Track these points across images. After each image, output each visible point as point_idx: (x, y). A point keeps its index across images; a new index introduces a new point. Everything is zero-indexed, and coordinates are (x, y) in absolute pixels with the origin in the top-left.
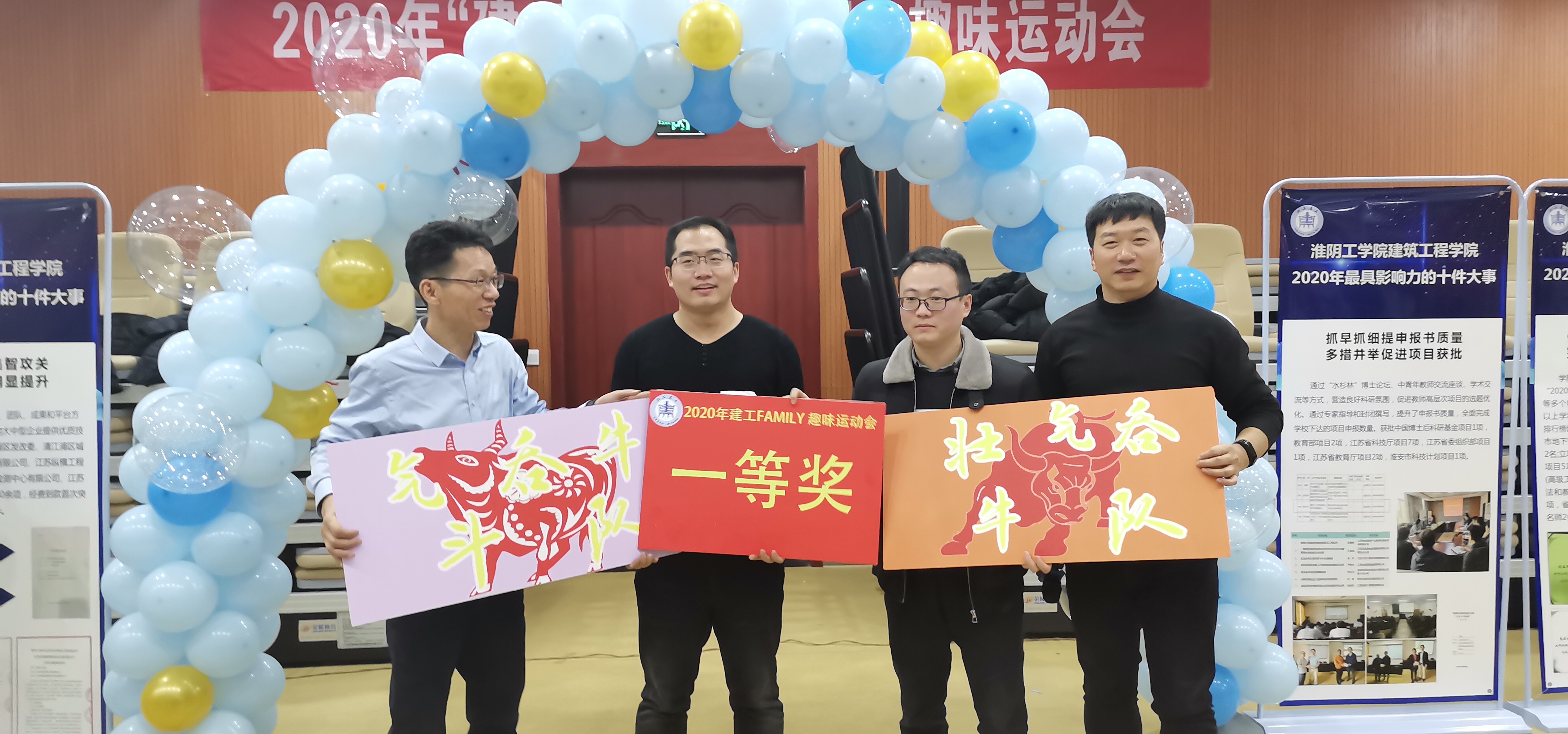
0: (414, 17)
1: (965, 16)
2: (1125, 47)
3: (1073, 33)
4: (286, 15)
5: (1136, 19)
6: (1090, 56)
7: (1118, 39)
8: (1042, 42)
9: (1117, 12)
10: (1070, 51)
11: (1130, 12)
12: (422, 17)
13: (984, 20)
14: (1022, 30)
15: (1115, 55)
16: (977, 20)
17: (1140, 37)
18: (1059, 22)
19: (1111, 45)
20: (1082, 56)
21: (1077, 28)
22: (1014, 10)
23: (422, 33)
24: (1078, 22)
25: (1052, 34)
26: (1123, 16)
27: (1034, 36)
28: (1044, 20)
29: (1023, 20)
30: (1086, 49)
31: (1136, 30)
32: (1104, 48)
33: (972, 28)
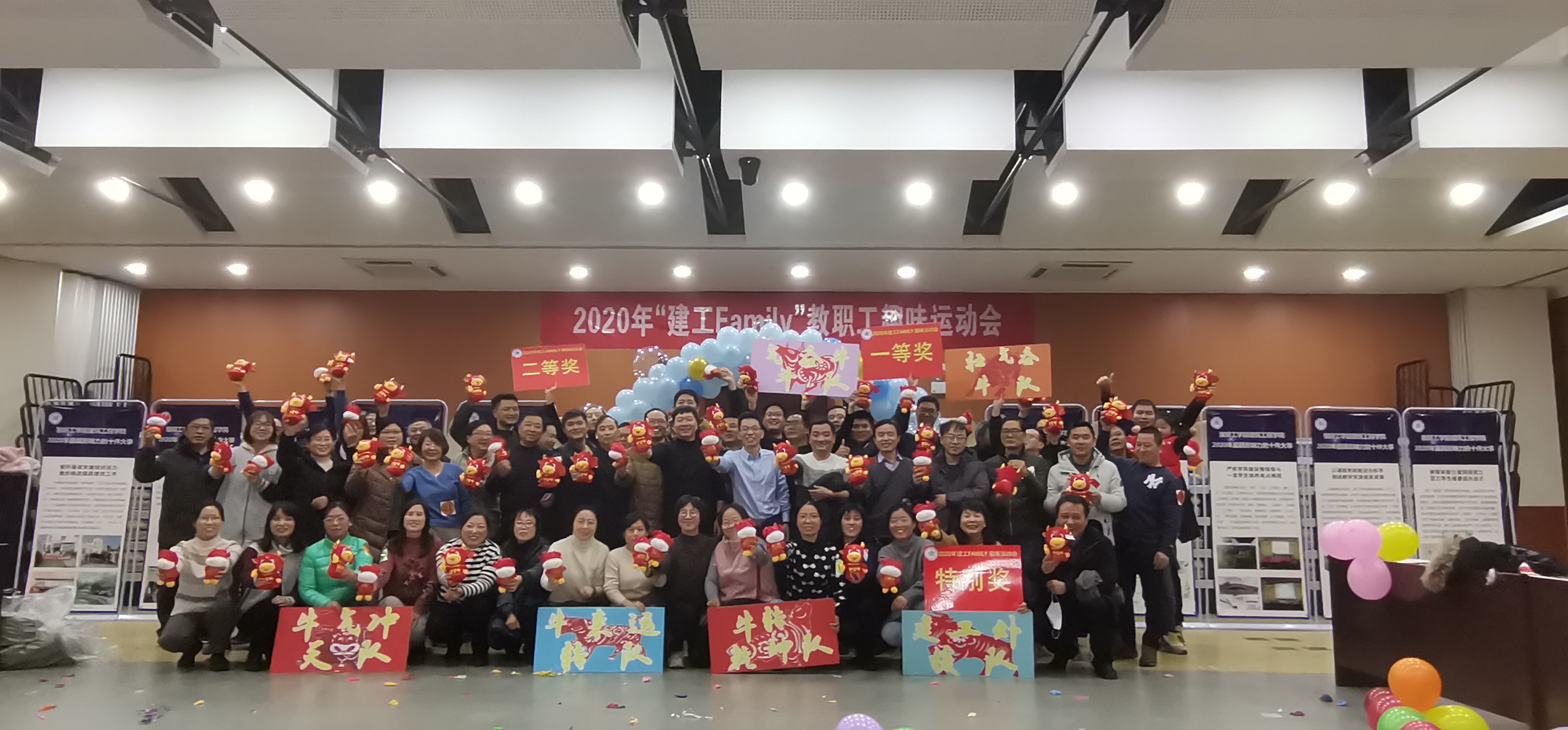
0: (640, 314)
1: (910, 313)
2: (991, 329)
3: (965, 321)
4: (580, 313)
5: (997, 316)
6: (973, 334)
7: (988, 325)
8: (949, 326)
9: (987, 311)
10: (963, 330)
11: (994, 312)
12: (644, 313)
13: (920, 315)
14: (939, 320)
15: (986, 333)
16: (916, 315)
17: (999, 324)
18: (957, 316)
19: (984, 328)
20: (969, 334)
21: (967, 319)
22: (935, 311)
23: (643, 321)
24: (967, 316)
25: (954, 321)
26: (990, 314)
27: (945, 323)
28: (950, 315)
29: (939, 315)
30: (971, 330)
31: (997, 321)
32: (981, 330)
33: (913, 319)
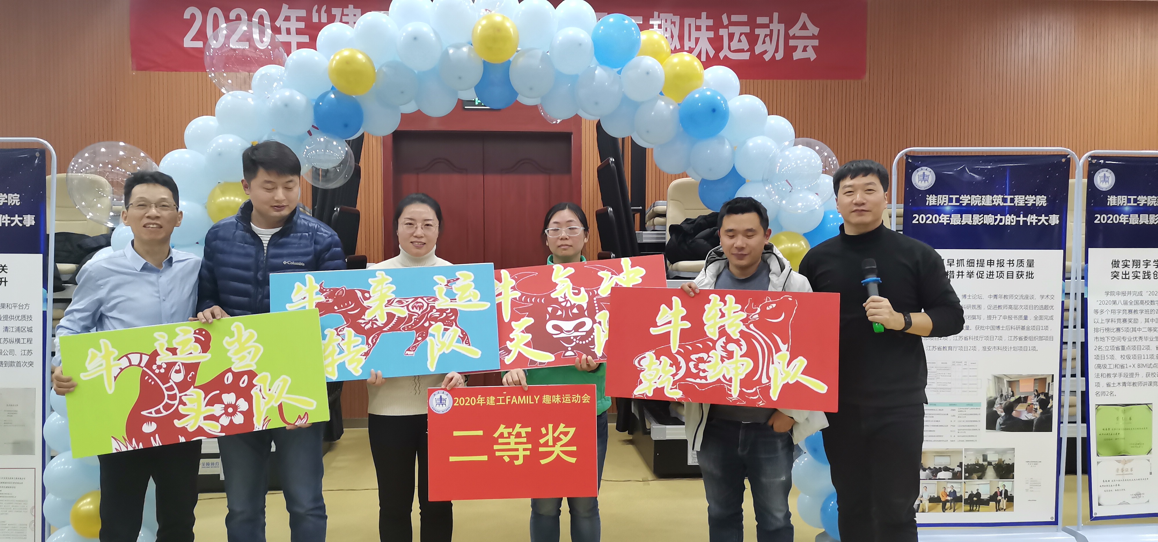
0: (287, 19)
1: (690, 25)
2: (805, 49)
3: (768, 39)
4: (193, 16)
5: (813, 30)
6: (779, 56)
7: (800, 44)
8: (745, 45)
9: (799, 24)
10: (765, 52)
11: (809, 24)
12: (293, 19)
13: (704, 28)
14: (731, 36)
15: (798, 55)
16: (698, 28)
17: (816, 43)
18: (757, 31)
19: (795, 48)
20: (774, 56)
21: (771, 36)
22: (726, 22)
23: (293, 31)
24: (772, 31)
25: (752, 39)
26: (804, 27)
27: (740, 41)
28: (747, 29)
29: (732, 29)
30: (776, 51)
31: (813, 37)
32: (790, 50)
33: (695, 34)
